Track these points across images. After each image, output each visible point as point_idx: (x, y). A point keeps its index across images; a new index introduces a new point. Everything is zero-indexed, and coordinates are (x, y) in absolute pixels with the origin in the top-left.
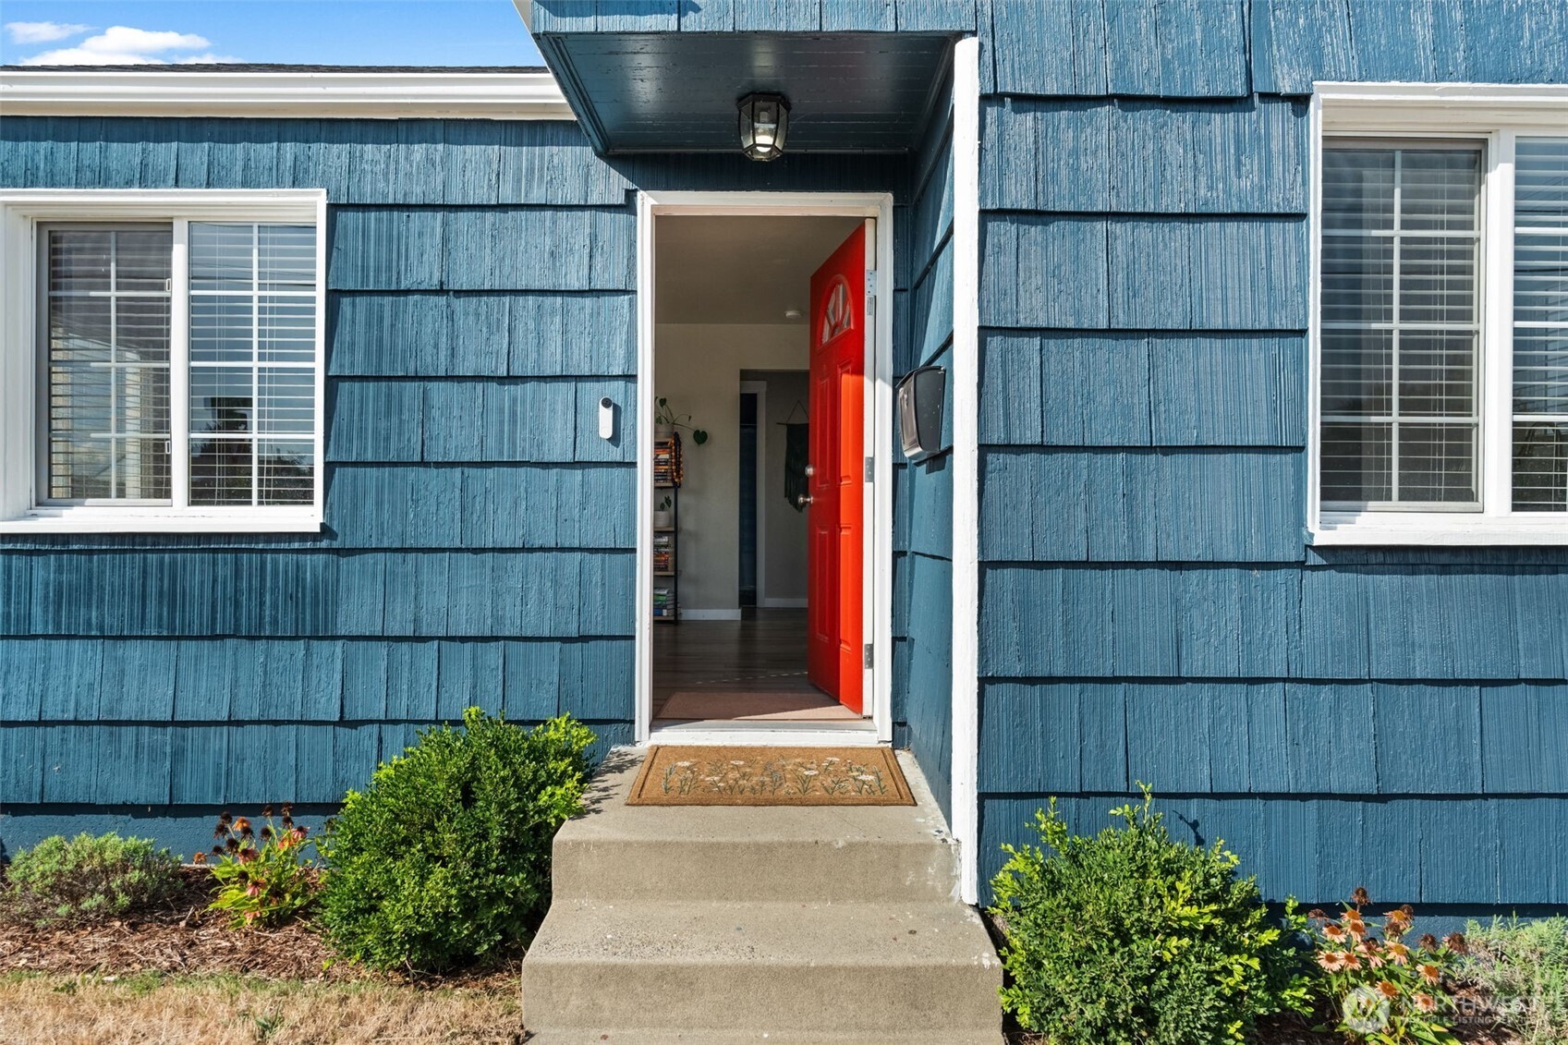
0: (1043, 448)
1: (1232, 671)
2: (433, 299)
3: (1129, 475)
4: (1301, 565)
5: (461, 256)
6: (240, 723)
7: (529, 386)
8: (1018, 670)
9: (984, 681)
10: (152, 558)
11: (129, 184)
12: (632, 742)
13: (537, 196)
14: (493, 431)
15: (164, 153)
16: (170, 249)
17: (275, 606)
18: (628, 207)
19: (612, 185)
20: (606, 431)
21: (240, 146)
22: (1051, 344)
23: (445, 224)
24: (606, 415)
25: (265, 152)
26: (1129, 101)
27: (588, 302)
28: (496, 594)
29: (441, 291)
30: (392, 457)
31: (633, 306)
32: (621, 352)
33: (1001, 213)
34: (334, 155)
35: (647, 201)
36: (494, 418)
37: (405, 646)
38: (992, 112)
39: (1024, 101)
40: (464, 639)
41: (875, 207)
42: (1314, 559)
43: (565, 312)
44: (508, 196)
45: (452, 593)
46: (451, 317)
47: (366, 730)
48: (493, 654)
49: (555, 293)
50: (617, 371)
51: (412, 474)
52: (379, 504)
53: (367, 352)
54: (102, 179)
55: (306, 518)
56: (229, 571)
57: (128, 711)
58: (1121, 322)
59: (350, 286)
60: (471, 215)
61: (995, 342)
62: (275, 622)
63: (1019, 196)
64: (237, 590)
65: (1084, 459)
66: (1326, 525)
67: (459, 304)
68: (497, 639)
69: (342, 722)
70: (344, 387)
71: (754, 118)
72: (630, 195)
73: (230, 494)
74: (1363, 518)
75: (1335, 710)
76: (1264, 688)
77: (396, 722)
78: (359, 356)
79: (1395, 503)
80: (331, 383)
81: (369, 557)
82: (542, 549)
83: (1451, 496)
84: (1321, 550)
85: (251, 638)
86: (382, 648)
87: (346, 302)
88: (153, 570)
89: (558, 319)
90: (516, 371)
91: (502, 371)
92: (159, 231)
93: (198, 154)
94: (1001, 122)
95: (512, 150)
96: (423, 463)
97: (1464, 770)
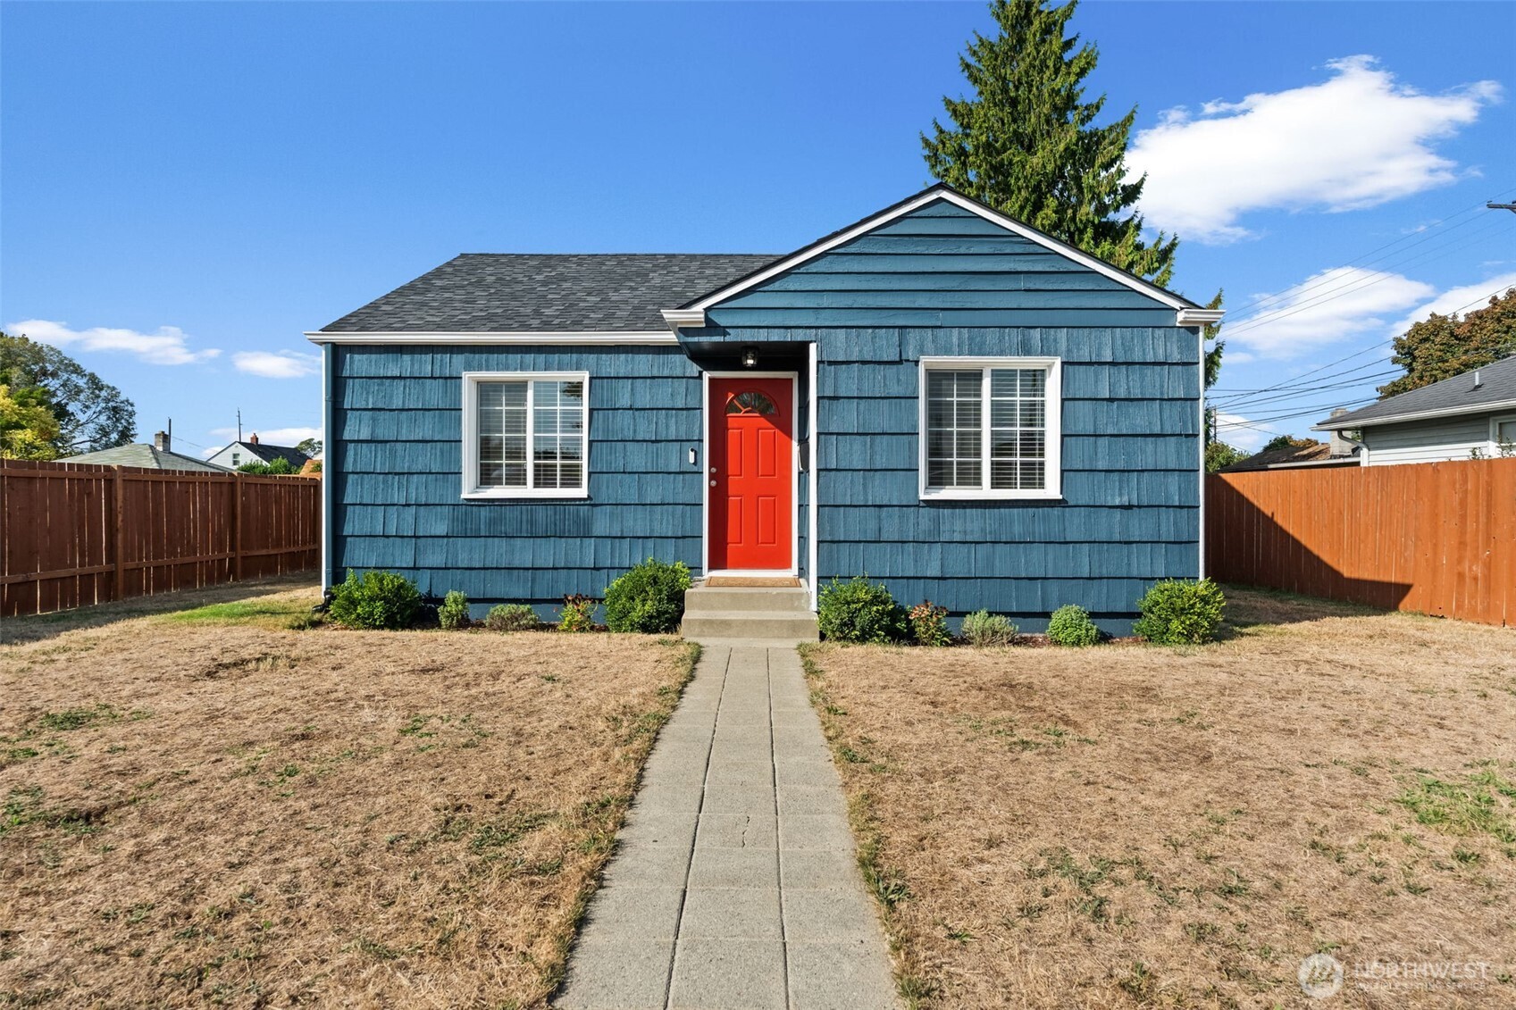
0: (837, 470)
1: (896, 539)
2: (627, 412)
3: (864, 479)
4: (918, 506)
5: (638, 396)
6: (557, 569)
7: (663, 444)
8: (829, 538)
9: (819, 542)
10: (524, 507)
11: (516, 370)
12: (702, 575)
13: (666, 373)
14: (650, 461)
15: (529, 358)
16: (526, 391)
17: (569, 525)
18: (700, 377)
19: (694, 369)
20: (692, 460)
21: (557, 355)
22: (840, 437)
23: (632, 384)
24: (692, 455)
25: (566, 357)
26: (864, 363)
27: (685, 412)
28: (651, 520)
29: (631, 409)
30: (613, 470)
31: (701, 414)
32: (697, 431)
33: (823, 398)
34: (592, 358)
35: (706, 375)
36: (650, 455)
37: (617, 540)
38: (821, 366)
39: (830, 363)
40: (639, 538)
41: (793, 375)
42: (922, 504)
43: (677, 416)
44: (655, 373)
45: (635, 520)
46: (634, 419)
47: (602, 571)
48: (650, 543)
49: (672, 409)
50: (696, 438)
51: (620, 476)
52: (608, 487)
53: (603, 431)
54: (507, 368)
55: (581, 492)
56: (552, 513)
57: (516, 564)
58: (861, 431)
59: (598, 407)
60: (641, 380)
61: (822, 437)
62: (569, 531)
63: (829, 393)
64: (555, 520)
65: (850, 473)
66: (925, 493)
67: (637, 413)
68: (651, 537)
69: (595, 568)
70: (594, 444)
71: (747, 353)
72: (701, 373)
73: (545, 484)
74: (943, 492)
75: (929, 551)
76: (907, 545)
77: (614, 568)
78: (600, 433)
79: (955, 486)
80: (591, 443)
81: (604, 507)
82: (668, 504)
83: (975, 484)
84: (924, 501)
85: (560, 537)
86: (609, 541)
87: (595, 412)
88: (524, 512)
89: (674, 419)
90: (658, 438)
91: (654, 438)
92: (521, 387)
93: (541, 358)
94: (824, 369)
95: (656, 356)
96: (624, 472)
97: (969, 571)
